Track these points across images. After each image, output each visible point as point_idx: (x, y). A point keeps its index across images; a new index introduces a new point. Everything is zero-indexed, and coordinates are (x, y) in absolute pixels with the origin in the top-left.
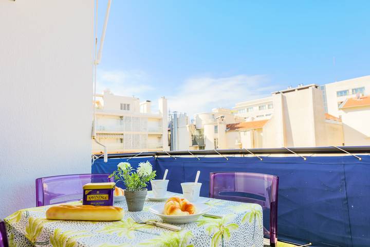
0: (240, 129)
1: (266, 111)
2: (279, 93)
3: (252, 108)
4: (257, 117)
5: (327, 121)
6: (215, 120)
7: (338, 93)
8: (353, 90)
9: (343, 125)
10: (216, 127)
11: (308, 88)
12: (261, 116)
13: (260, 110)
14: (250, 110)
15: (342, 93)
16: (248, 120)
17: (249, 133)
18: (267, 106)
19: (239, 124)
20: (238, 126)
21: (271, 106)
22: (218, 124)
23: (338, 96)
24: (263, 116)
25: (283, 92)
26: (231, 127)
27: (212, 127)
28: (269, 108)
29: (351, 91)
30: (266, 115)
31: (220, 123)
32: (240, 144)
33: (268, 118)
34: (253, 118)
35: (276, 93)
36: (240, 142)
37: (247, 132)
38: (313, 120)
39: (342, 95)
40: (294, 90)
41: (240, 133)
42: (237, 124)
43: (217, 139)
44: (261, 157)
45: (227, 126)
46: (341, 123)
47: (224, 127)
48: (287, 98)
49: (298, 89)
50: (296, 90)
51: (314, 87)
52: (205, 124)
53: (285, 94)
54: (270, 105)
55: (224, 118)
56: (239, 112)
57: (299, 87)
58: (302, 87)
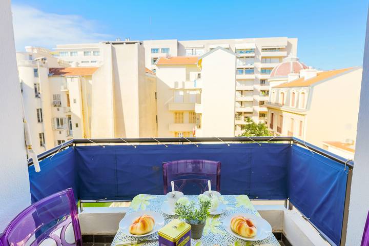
0: (66, 75)
1: (91, 57)
2: (109, 43)
3: (77, 53)
4: (82, 62)
5: (147, 74)
6: (35, 62)
7: (152, 49)
8: (162, 49)
9: (156, 78)
10: (36, 71)
11: (134, 43)
12: (86, 62)
13: (85, 55)
14: (74, 54)
15: (155, 50)
16: (73, 65)
17: (76, 80)
18: (92, 52)
19: (64, 69)
20: (63, 71)
21: (96, 54)
22: (39, 67)
23: (152, 53)
24: (88, 62)
25: (113, 44)
26: (55, 72)
27: (31, 70)
28: (94, 55)
29: (160, 50)
30: (92, 62)
31: (42, 66)
32: (67, 90)
33: (93, 65)
34: (78, 64)
35: (106, 43)
36: (66, 88)
37: (75, 78)
38: (137, 73)
39: (154, 53)
40: (123, 43)
41: (66, 80)
42: (62, 69)
43: (39, 84)
44: (198, 144)
45: (50, 69)
46: (155, 76)
47: (46, 71)
48: (116, 50)
49: (127, 43)
50: (125, 44)
51: (139, 43)
52: (20, 66)
53: (115, 46)
54: (96, 52)
55: (46, 61)
56: (61, 54)
57: (126, 41)
58: (129, 41)
